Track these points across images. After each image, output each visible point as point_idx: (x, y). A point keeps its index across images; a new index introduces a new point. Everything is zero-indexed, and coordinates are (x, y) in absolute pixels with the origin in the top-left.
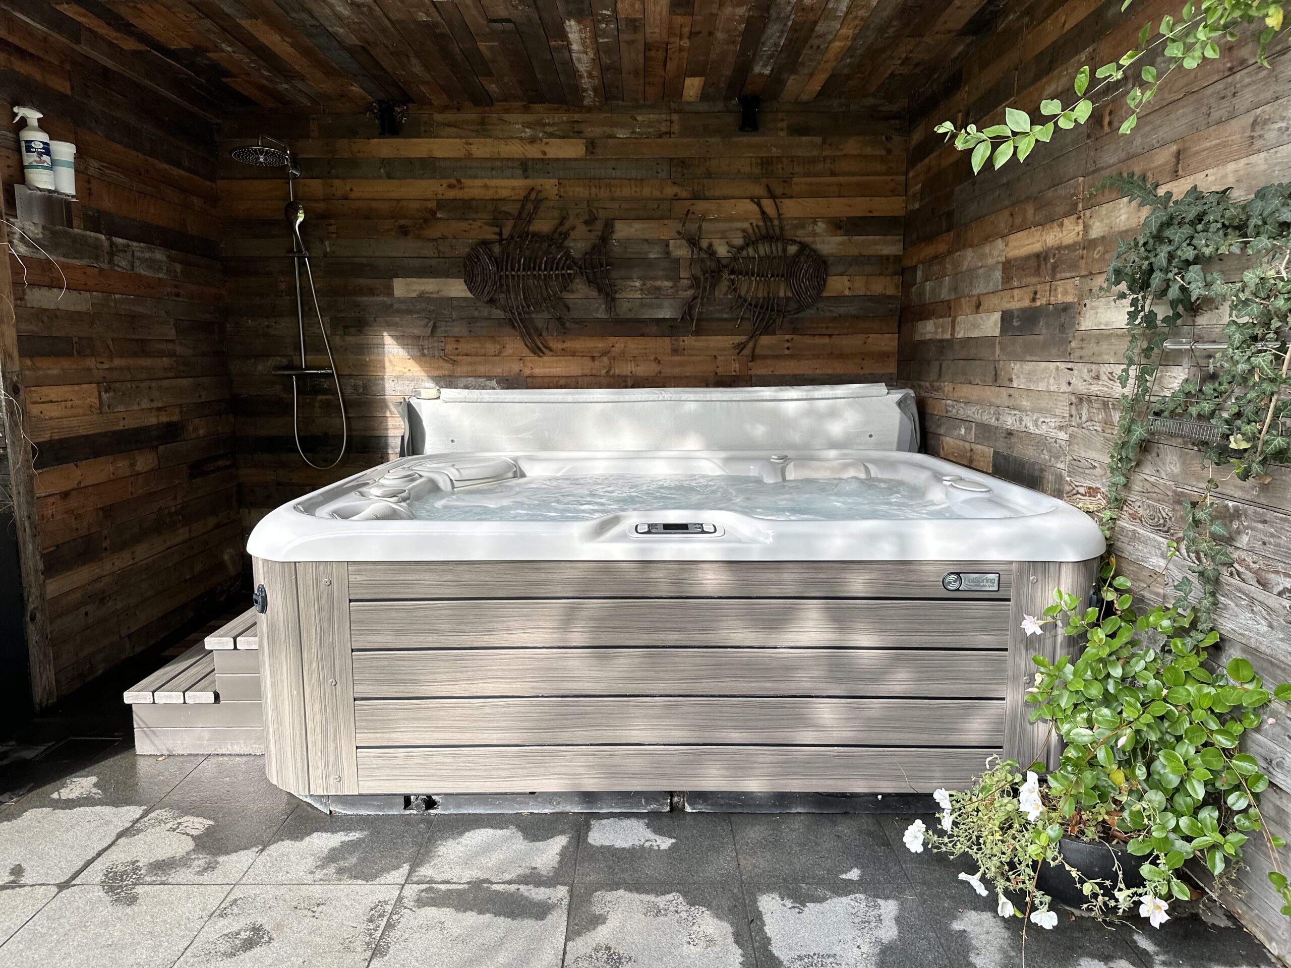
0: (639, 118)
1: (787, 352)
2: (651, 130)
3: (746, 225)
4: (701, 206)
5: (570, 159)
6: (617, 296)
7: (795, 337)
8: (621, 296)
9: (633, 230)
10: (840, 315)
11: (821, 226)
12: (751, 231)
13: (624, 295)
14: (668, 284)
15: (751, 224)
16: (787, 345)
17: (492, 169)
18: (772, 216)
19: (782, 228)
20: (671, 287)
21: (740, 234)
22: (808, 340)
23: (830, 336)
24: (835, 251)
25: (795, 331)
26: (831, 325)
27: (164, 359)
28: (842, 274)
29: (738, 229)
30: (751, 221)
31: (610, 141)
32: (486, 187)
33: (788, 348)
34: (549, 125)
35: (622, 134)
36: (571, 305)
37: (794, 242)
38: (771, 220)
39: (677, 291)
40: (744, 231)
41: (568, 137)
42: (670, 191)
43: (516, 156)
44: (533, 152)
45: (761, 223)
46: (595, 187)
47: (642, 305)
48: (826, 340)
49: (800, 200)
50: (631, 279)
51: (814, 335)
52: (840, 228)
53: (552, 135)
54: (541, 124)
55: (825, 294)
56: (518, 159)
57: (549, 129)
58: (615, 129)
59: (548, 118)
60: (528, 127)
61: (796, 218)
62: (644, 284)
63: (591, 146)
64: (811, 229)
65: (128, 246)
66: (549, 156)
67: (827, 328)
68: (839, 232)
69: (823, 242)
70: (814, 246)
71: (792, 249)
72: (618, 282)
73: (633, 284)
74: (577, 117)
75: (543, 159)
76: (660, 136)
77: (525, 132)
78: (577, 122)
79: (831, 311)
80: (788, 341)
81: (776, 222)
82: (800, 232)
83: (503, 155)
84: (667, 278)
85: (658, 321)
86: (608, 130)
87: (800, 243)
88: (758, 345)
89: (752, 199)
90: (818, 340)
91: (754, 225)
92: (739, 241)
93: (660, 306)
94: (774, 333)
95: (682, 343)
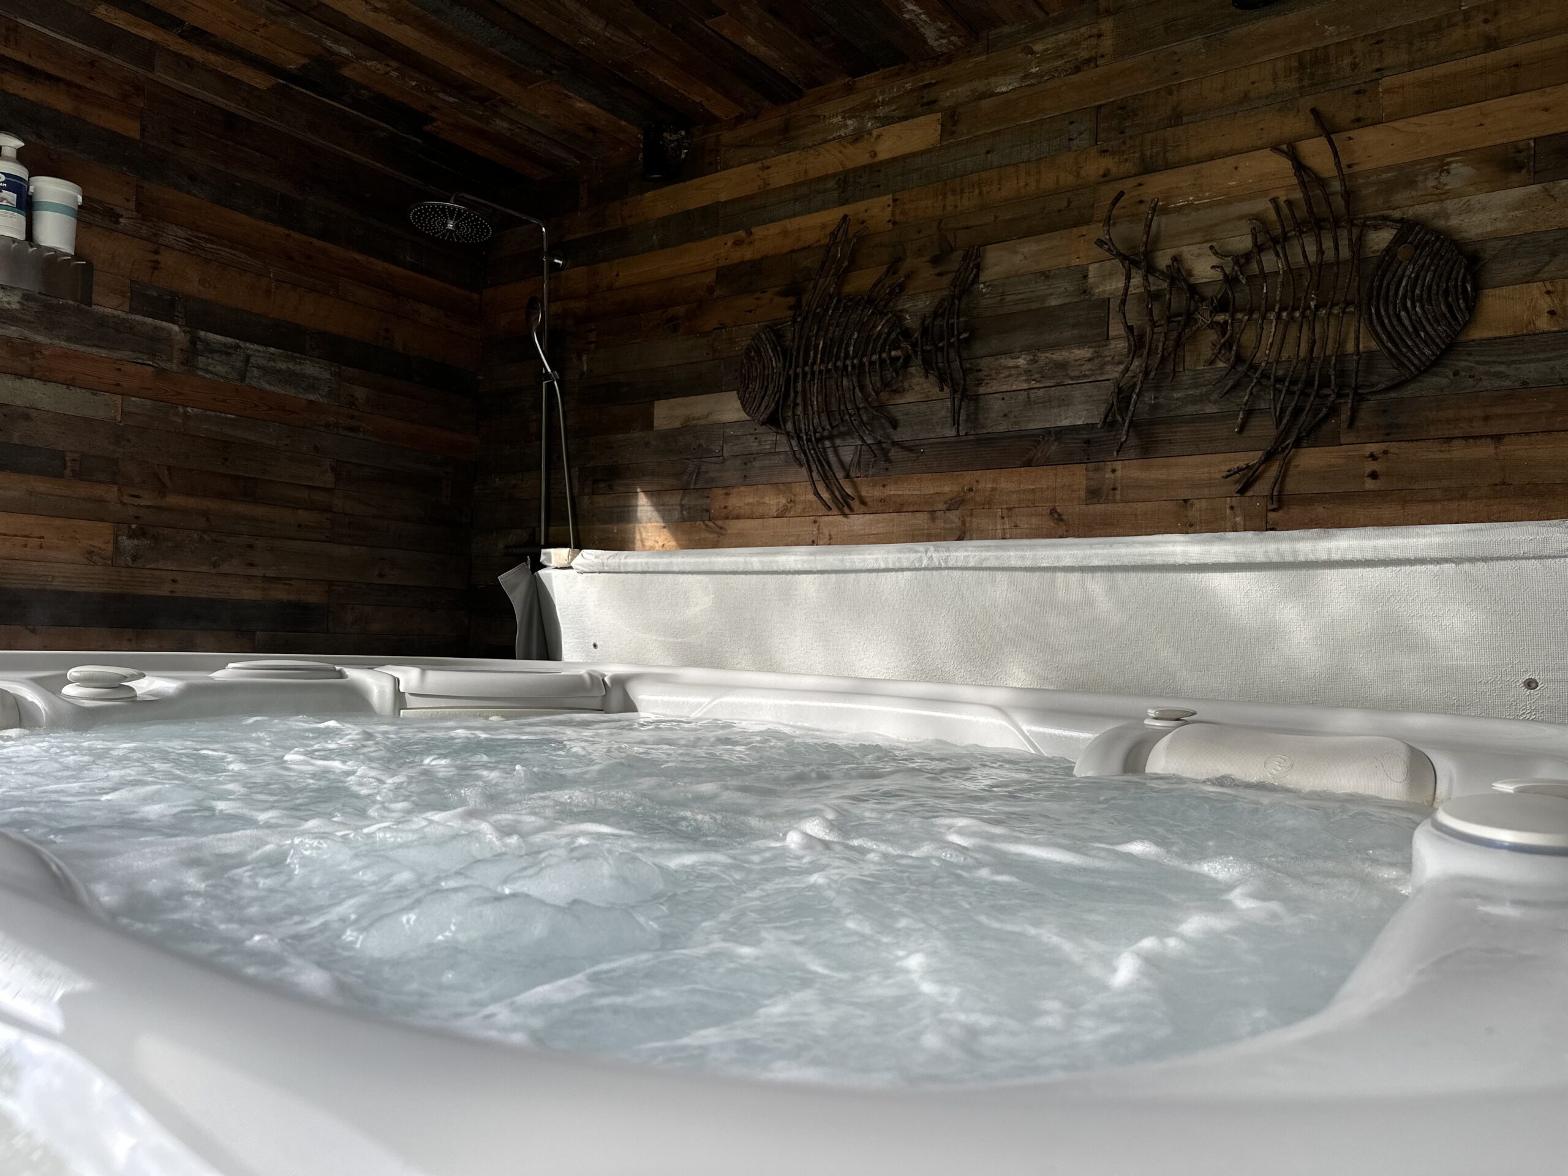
0: (1038, 47)
1: (1370, 484)
2: (1060, 62)
3: (1263, 205)
4: (1157, 185)
5: (914, 155)
6: (982, 390)
7: (1393, 447)
8: (989, 390)
9: (1017, 259)
10: (1525, 383)
11: (1460, 172)
12: (1272, 215)
13: (995, 386)
14: (1084, 353)
15: (1274, 201)
16: (1372, 466)
17: (796, 200)
18: (1325, 175)
19: (1349, 195)
20: (1090, 360)
21: (1246, 226)
22: (1432, 453)
23: (1498, 438)
24: (1501, 225)
25: (1391, 432)
26: (1499, 410)
27: (300, 511)
28: (1528, 279)
29: (1240, 218)
30: (1273, 195)
31: (985, 104)
32: (785, 233)
33: (1374, 475)
34: (883, 103)
35: (1004, 85)
36: (899, 416)
37: (1384, 221)
38: (1322, 182)
39: (1102, 367)
40: (1257, 218)
41: (912, 117)
42: (1094, 168)
43: (831, 171)
44: (857, 156)
45: (1298, 195)
46: (954, 192)
47: (1029, 403)
48: (1485, 451)
49: (1398, 124)
50: (1009, 353)
51: (1450, 439)
52: (1518, 167)
53: (887, 121)
54: (869, 106)
55: (1476, 334)
56: (835, 175)
57: (881, 112)
58: (993, 80)
59: (883, 93)
60: (850, 118)
61: (1389, 168)
62: (1034, 361)
63: (951, 119)
64: (1431, 183)
65: (238, 347)
66: (882, 156)
67: (1486, 418)
68: (1515, 177)
69: (1468, 210)
70: (1441, 223)
71: (1381, 239)
72: (984, 363)
73: (1011, 363)
74: (928, 76)
75: (871, 166)
76: (1077, 69)
77: (846, 126)
78: (930, 85)
79: (1499, 375)
80: (1372, 456)
81: (1336, 186)
82: (1401, 197)
83: (813, 174)
84: (1082, 342)
85: (1061, 433)
86: (980, 85)
87: (1401, 220)
88: (1292, 471)
89: (1276, 148)
90: (1459, 452)
91: (1282, 199)
92: (1242, 242)
93: (1065, 402)
94: (1335, 441)
95: (1109, 475)
